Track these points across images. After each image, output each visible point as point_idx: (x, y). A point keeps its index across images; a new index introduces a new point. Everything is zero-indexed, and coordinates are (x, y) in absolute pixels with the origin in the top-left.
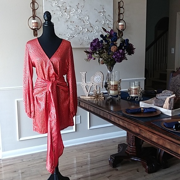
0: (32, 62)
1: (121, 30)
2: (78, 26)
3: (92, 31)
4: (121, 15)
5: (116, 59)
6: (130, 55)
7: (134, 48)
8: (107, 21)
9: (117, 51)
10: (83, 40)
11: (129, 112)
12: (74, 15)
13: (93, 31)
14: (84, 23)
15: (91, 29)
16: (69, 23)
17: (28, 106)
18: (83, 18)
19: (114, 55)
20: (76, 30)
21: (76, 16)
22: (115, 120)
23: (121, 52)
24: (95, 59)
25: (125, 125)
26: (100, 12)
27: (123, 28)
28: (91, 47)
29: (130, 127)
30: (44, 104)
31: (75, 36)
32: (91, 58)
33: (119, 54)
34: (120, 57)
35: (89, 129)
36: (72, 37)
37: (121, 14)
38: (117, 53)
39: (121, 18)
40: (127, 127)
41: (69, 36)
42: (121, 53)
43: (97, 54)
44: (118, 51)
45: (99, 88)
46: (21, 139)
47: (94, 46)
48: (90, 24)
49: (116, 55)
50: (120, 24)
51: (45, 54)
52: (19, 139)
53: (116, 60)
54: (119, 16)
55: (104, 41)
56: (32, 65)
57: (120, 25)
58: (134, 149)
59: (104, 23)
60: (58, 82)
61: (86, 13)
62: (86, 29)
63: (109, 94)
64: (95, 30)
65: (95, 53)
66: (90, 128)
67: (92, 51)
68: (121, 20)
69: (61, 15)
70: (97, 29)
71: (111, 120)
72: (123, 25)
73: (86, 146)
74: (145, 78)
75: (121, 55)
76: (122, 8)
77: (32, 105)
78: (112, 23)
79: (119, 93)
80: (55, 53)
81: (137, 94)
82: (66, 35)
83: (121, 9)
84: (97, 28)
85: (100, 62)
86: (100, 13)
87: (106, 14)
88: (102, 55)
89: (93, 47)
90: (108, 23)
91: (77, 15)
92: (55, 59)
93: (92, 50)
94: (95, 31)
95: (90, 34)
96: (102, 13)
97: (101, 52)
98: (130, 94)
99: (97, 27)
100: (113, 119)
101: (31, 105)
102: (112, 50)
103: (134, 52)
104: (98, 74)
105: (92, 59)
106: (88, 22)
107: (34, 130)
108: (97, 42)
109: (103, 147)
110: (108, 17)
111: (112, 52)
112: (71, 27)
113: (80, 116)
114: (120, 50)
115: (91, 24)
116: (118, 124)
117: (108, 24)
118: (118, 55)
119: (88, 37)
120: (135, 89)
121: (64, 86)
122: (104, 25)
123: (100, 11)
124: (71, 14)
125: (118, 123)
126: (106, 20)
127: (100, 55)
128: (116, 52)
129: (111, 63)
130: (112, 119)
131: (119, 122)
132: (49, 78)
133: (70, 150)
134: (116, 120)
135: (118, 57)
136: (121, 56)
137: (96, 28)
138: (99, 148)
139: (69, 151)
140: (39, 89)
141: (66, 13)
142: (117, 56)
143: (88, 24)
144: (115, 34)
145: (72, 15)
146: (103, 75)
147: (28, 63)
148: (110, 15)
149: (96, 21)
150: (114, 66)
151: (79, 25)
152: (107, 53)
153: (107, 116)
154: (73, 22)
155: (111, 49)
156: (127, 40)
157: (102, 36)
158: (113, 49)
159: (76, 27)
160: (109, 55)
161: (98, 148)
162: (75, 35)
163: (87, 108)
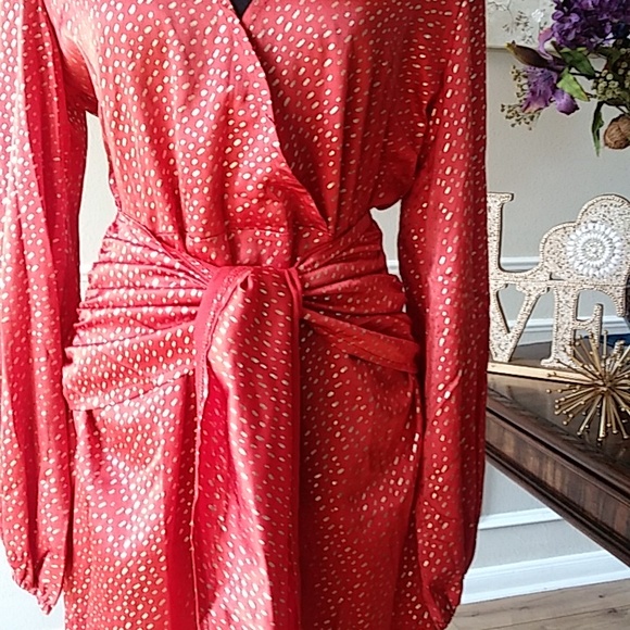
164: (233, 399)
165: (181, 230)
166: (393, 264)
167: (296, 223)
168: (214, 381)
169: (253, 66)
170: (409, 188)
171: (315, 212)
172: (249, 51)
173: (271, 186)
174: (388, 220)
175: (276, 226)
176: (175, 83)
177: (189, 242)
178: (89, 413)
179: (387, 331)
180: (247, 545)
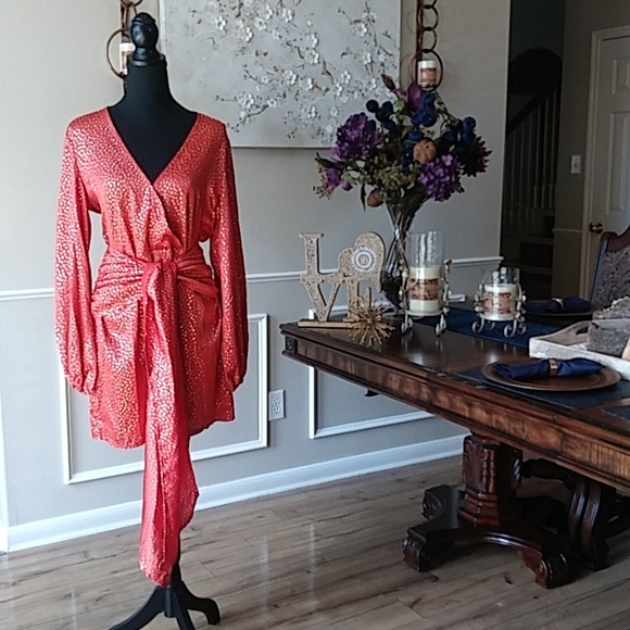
0: (86, 195)
1: (428, 86)
2: (280, 71)
3: (327, 90)
4: (426, 32)
5: (431, 187)
6: (472, 176)
7: (487, 150)
8: (379, 53)
9: (434, 160)
10: (298, 119)
11: (510, 376)
12: (266, 30)
13: (332, 89)
14: (303, 58)
15: (324, 82)
16: (250, 58)
17: (74, 352)
18: (298, 40)
19: (423, 175)
20: (275, 82)
21: (274, 31)
22: (453, 405)
23: (448, 163)
24: (349, 187)
25: (497, 422)
26: (355, 22)
27: (435, 80)
28: (340, 145)
29: (518, 427)
30: (132, 341)
31: (270, 105)
32: (337, 185)
33: (441, 171)
34: (445, 183)
35: (312, 436)
36: (259, 110)
37: (429, 29)
38: (435, 165)
39: (427, 46)
40: (507, 428)
41: (249, 106)
42: (449, 167)
43: (357, 169)
44: (438, 161)
45: (368, 290)
46: (78, 477)
47: (350, 142)
48: (321, 64)
49: (433, 174)
50: (424, 65)
51: (136, 165)
52: (70, 478)
53: (429, 193)
54: (418, 38)
55: (378, 125)
56: (87, 204)
57: (422, 70)
58: (491, 505)
59: (369, 61)
60: (180, 265)
61: (309, 23)
62: (310, 81)
63: (408, 313)
64: (338, 85)
65: (349, 168)
66: (318, 435)
67: (339, 159)
68: (427, 51)
69: (221, 28)
70: (347, 82)
71: (437, 404)
72: (434, 69)
73: (304, 497)
74: (502, 258)
75: (450, 175)
76: (431, 10)
77: (88, 346)
78: (397, 61)
79: (441, 309)
80: (173, 162)
81: (509, 312)
82: (240, 101)
83: (426, 11)
84: (345, 77)
85: (366, 198)
86: (359, 25)
87: (379, 29)
88: (380, 174)
89: (346, 144)
90: (382, 60)
91: (277, 29)
92: (173, 185)
93: (346, 154)
94: (340, 89)
95: (322, 98)
96: (363, 26)
97: (376, 162)
98: (483, 313)
99: (346, 73)
100: (443, 400)
101: (86, 345)
102: (418, 155)
103: (486, 164)
104: (366, 240)
105: (340, 186)
106: (317, 56)
107: (93, 435)
108: (362, 126)
109: (366, 499)
110: (382, 40)
111: (419, 163)
112: (256, 71)
113: (282, 391)
114: (444, 158)
115: (325, 64)
116: (465, 418)
117: (382, 64)
118: (437, 173)
119: (314, 109)
120: (501, 295)
121: (200, 281)
122: (369, 67)
123: (358, 18)
124: (257, 25)
125: (467, 415)
126: (377, 49)
127: (372, 174)
128: (432, 164)
129: (407, 202)
130: (439, 401)
131: (470, 412)
132: (151, 251)
133: (250, 514)
134: (459, 404)
135: (437, 182)
136: (448, 178)
137: (342, 76)
138: (355, 503)
139: (249, 517)
140: (116, 290)
141: (239, 22)
142: (436, 177)
143: (316, 61)
144: (427, 101)
145: (261, 28)
146: (382, 245)
147: (73, 196)
148: (389, 33)
149: (344, 54)
150: (417, 213)
151: (283, 67)
152: (401, 167)
153: (420, 391)
154: (265, 54)
155: (415, 154)
156: (471, 122)
157: (372, 105)
158: (422, 151)
159: (273, 72)
160: (406, 172)
161: (348, 504)
162: (269, 103)
163: (330, 362)
164: (156, 303)
165: (134, 251)
166: (208, 262)
167: (173, 247)
168: (150, 299)
169: (158, 200)
170: (212, 235)
171: (179, 244)
172: (156, 196)
173: (165, 236)
174: (205, 246)
175: (166, 249)
176: (132, 205)
177: (138, 256)
178: (102, 319)
179: (206, 283)
180: (163, 351)
